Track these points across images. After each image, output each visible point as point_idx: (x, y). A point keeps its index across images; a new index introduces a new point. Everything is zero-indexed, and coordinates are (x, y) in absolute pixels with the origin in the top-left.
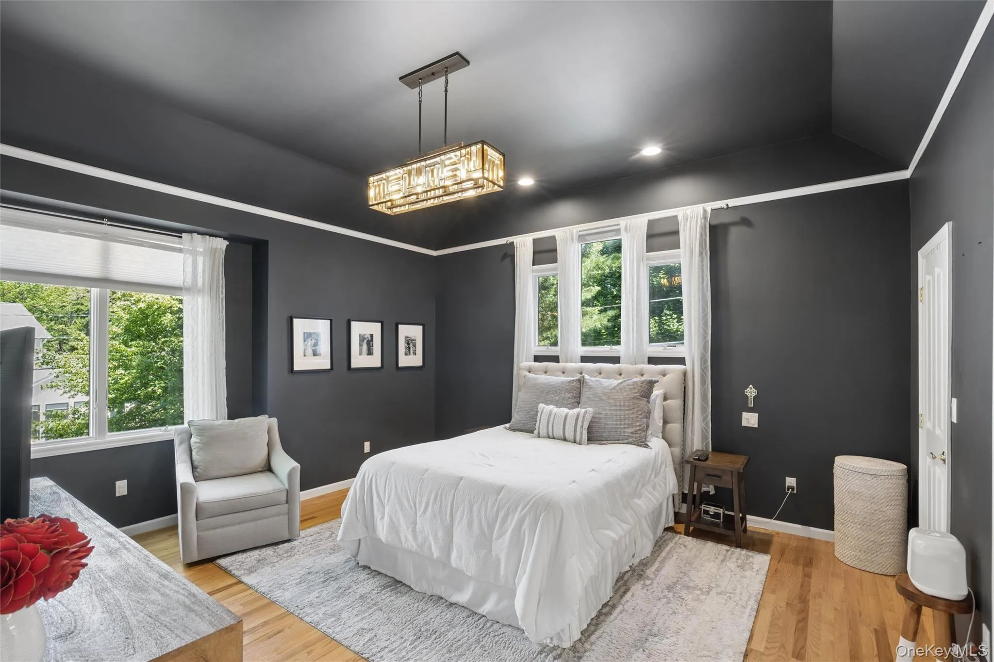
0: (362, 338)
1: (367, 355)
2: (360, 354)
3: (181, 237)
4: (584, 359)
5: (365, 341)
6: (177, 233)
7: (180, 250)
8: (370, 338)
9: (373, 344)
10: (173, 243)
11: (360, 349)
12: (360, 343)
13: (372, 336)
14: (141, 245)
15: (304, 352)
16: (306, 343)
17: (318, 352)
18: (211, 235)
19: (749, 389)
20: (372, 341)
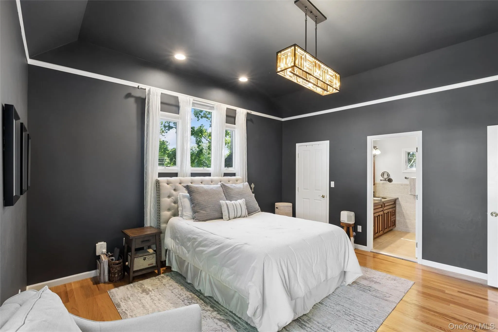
4: (193, 175)
19: (252, 185)
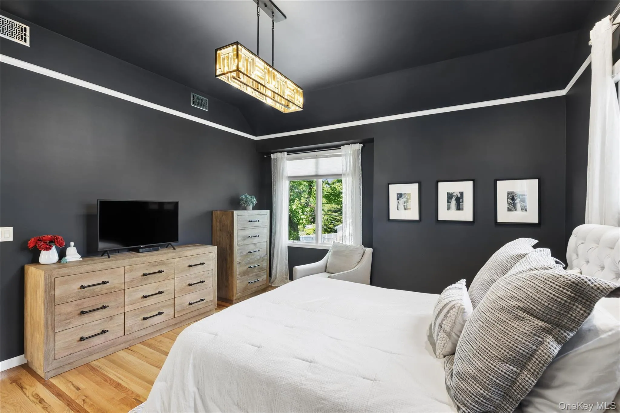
0: (450, 196)
1: (456, 210)
2: (448, 209)
3: (341, 149)
5: (454, 198)
6: (338, 147)
7: (340, 155)
8: (459, 195)
9: (463, 200)
10: (337, 152)
11: (448, 206)
12: (448, 200)
13: (462, 194)
14: (328, 157)
15: (397, 207)
16: (399, 201)
17: (408, 207)
18: (352, 143)
20: (463, 198)
